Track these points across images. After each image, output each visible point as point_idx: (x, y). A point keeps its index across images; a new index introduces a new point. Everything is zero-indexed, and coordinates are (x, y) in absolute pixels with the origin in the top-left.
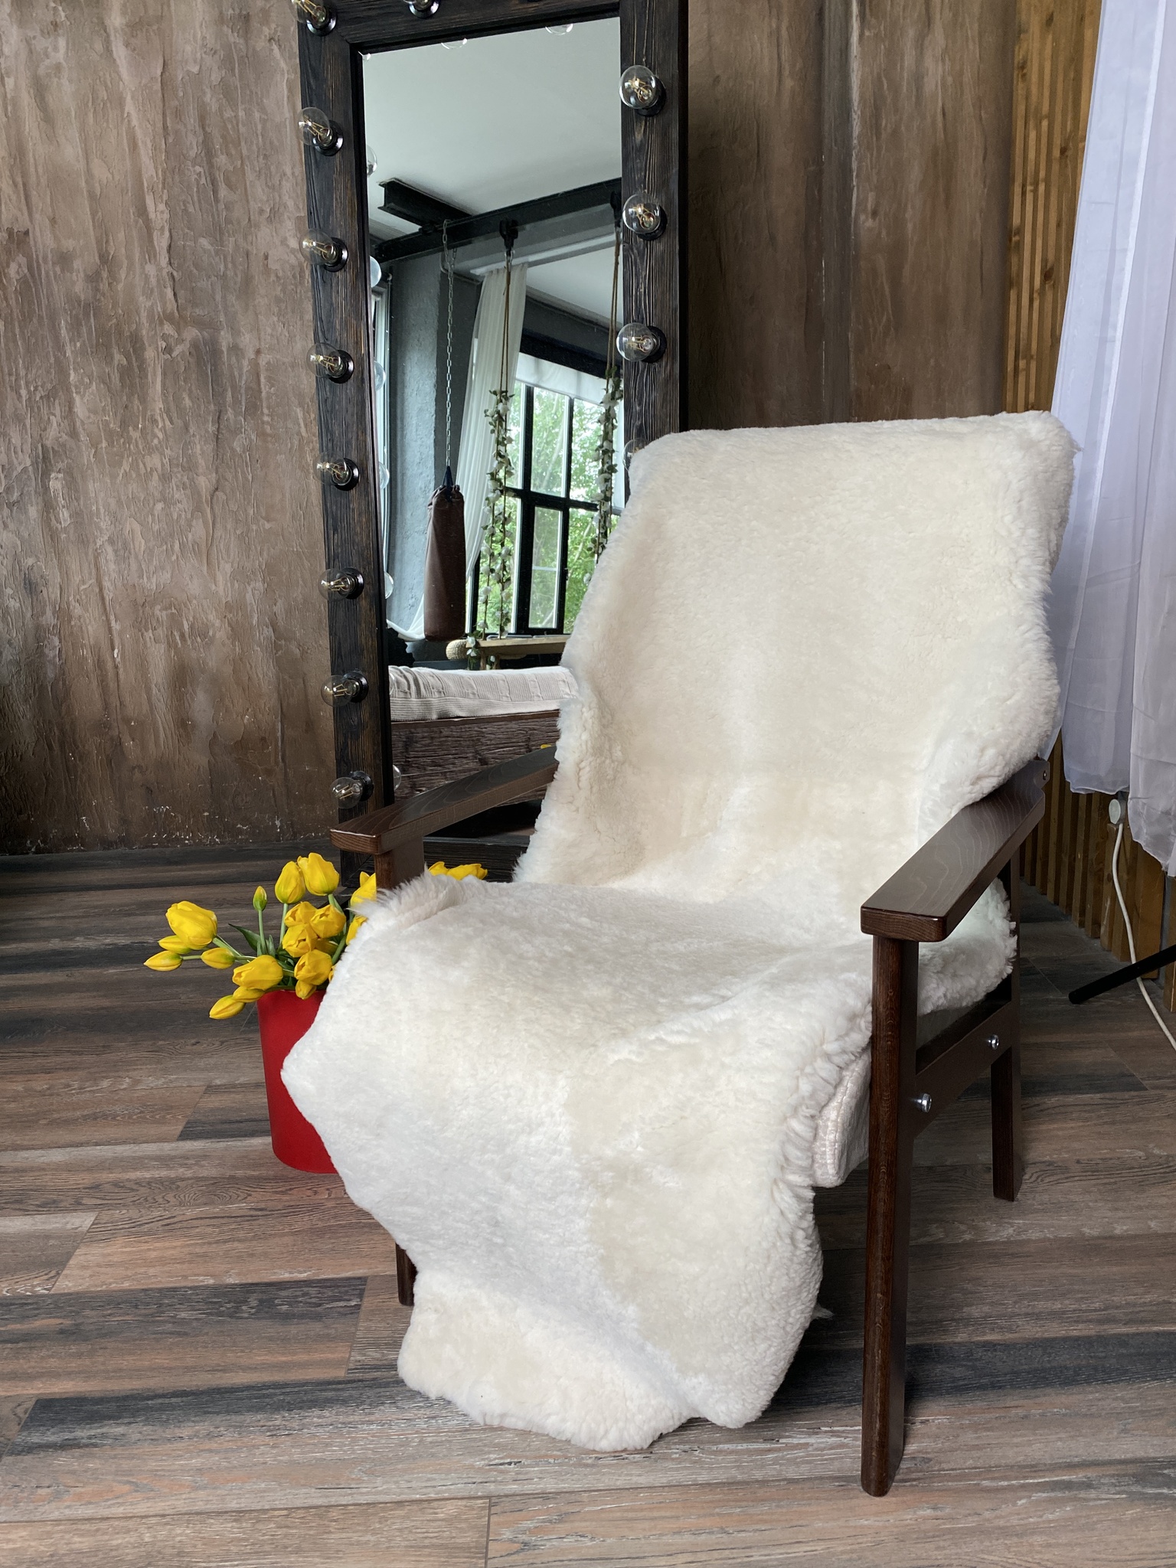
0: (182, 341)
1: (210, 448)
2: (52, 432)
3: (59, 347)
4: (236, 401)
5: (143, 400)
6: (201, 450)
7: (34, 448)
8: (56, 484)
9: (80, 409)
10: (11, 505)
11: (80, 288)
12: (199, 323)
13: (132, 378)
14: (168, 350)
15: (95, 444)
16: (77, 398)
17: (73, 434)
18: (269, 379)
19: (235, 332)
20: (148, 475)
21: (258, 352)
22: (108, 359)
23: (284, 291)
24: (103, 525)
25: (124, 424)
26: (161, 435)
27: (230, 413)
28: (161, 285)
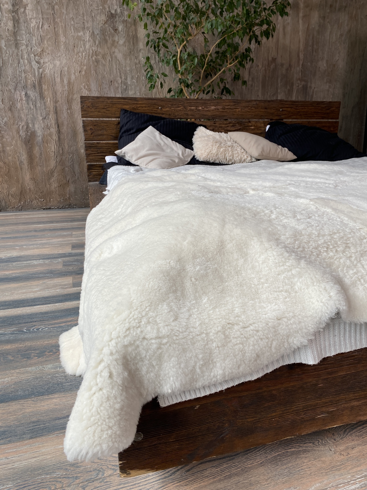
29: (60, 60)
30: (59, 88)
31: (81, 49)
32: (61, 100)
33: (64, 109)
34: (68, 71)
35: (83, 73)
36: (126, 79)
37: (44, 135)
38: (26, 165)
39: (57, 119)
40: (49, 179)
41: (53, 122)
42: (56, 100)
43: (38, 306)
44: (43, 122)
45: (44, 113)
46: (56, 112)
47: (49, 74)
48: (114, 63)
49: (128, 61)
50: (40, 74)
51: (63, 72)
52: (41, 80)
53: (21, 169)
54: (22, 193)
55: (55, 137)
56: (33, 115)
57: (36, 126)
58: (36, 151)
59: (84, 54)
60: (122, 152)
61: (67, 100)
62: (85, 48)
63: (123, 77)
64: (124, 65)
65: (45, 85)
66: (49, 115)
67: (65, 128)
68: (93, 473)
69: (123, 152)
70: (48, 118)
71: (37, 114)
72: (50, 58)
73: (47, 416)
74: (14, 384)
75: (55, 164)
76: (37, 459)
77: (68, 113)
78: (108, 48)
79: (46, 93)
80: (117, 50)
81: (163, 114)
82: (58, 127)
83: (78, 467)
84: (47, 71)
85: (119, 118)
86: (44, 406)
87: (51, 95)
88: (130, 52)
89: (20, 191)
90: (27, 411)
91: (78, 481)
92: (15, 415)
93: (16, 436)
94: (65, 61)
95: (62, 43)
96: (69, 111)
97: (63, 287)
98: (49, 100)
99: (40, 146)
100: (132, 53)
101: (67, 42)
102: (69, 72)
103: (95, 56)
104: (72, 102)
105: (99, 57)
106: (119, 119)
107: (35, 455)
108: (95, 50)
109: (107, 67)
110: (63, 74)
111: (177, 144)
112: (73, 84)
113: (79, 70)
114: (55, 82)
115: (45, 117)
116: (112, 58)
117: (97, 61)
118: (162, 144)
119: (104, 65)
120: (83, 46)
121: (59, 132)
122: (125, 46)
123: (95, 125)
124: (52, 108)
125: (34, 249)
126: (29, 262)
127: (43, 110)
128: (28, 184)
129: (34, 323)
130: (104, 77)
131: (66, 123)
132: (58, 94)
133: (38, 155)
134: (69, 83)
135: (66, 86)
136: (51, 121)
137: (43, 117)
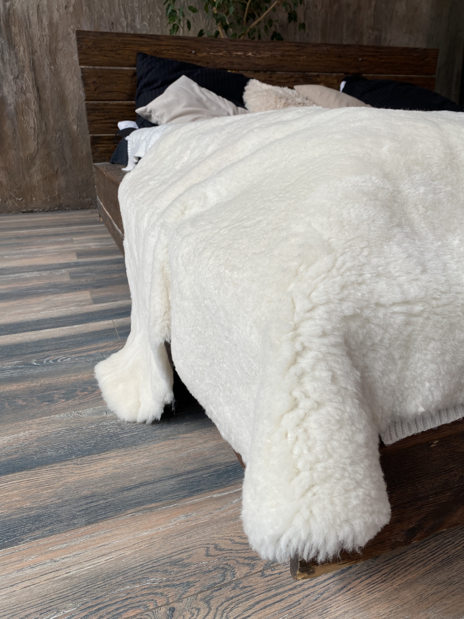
30: (36, 31)
32: (40, 50)
33: (46, 64)
34: (48, 6)
35: (71, 9)
36: (133, 20)
37: (17, 103)
39: (36, 79)
40: (29, 168)
41: (30, 83)
42: (32, 50)
43: (47, 330)
44: (16, 83)
45: (16, 70)
46: (34, 69)
47: (20, 10)
50: (7, 10)
51: (40, 7)
52: (9, 19)
55: (34, 106)
57: (5, 89)
58: (7, 126)
60: (146, 110)
61: (50, 50)
63: (129, 18)
65: (15, 27)
66: (24, 73)
67: (48, 92)
68: (214, 574)
69: (148, 110)
70: (23, 77)
71: (5, 71)
73: (105, 486)
74: (36, 441)
75: (36, 147)
76: (108, 558)
77: (51, 69)
79: (17, 39)
81: (198, 61)
82: (38, 91)
83: (185, 566)
84: (17, 6)
85: (134, 66)
86: (96, 471)
87: (25, 43)
90: (70, 480)
91: (192, 590)
92: (51, 488)
93: (61, 521)
96: (52, 67)
97: (79, 303)
98: (22, 49)
99: (12, 120)
102: (50, 8)
104: (56, 53)
106: (135, 68)
107: (104, 552)
110: (41, 10)
111: (226, 100)
112: (57, 26)
113: (64, 5)
114: (30, 22)
115: (18, 76)
118: (204, 99)
121: (39, 99)
123: (100, 77)
124: (27, 62)
125: (21, 259)
126: (18, 275)
127: (13, 65)
129: (47, 353)
130: (101, 17)
131: (48, 85)
132: (36, 40)
133: (10, 133)
134: (51, 24)
135: (47, 29)
136: (26, 81)
137: (14, 75)
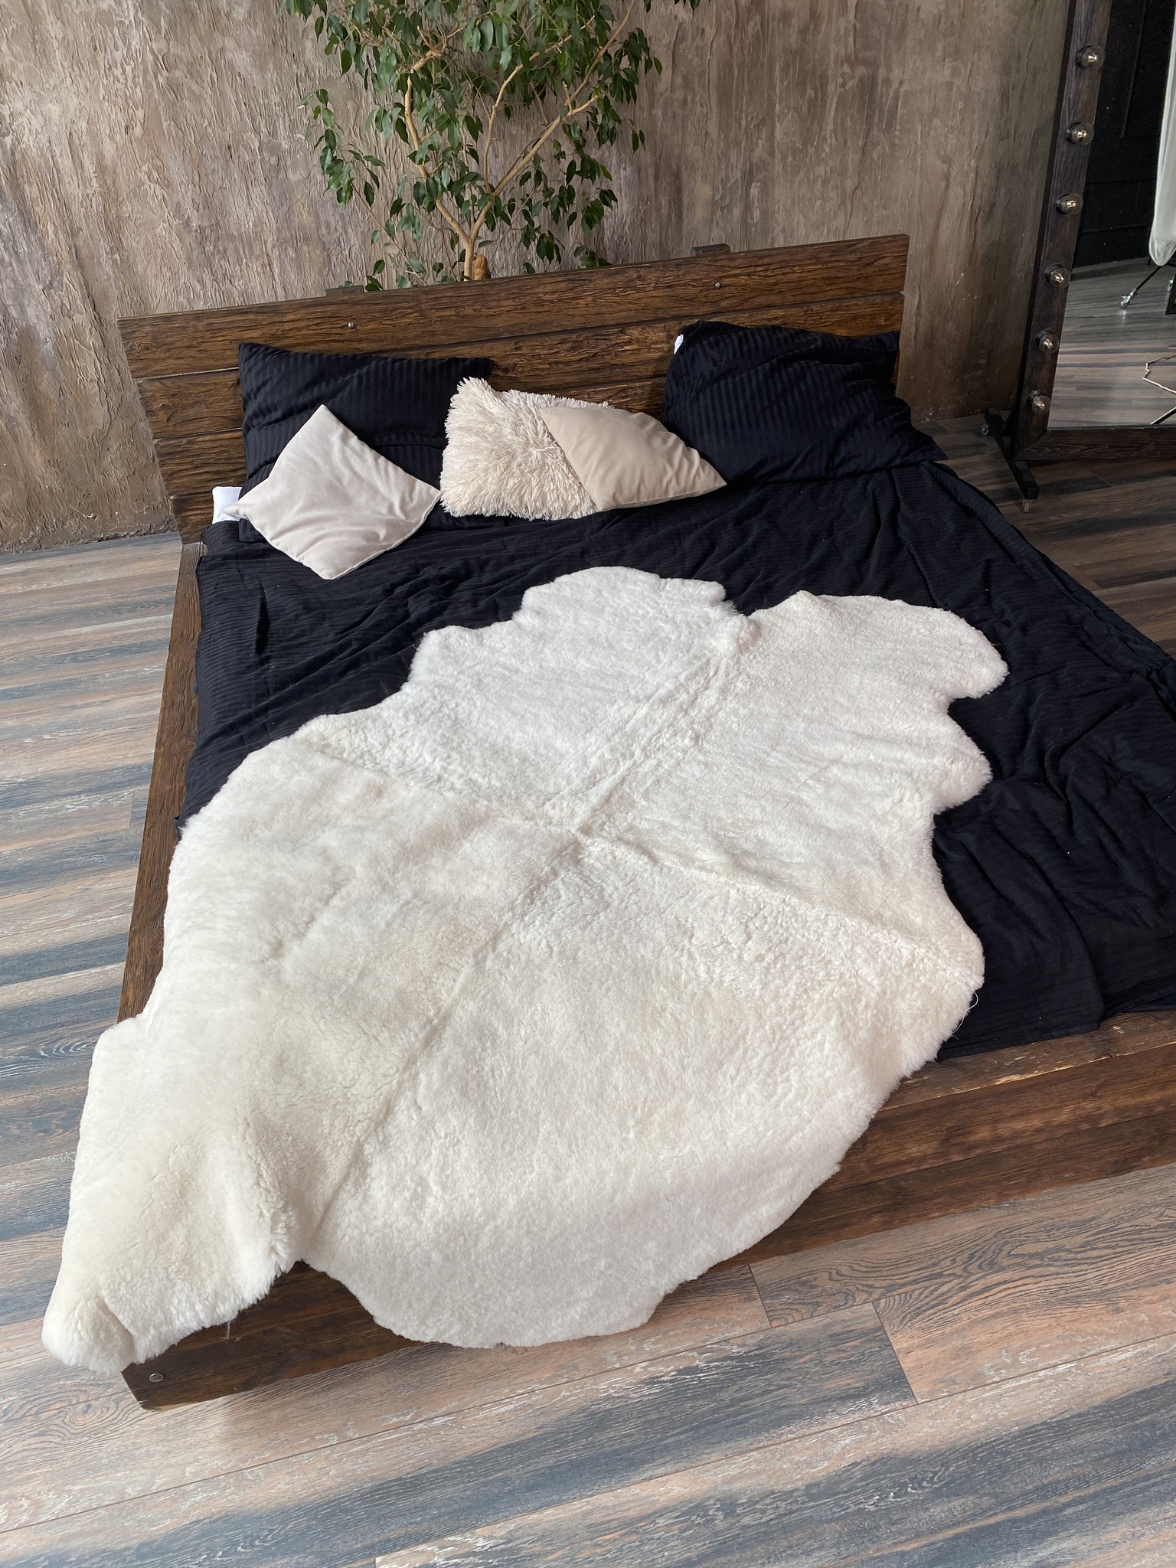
0: (852, 77)
1: (857, 157)
2: (758, 152)
3: (772, 86)
4: (881, 121)
5: (820, 125)
6: (852, 159)
7: (744, 163)
8: (754, 191)
9: (778, 134)
10: (722, 209)
11: (794, 39)
12: (867, 63)
13: (815, 108)
14: (844, 85)
15: (784, 159)
16: (778, 124)
17: (772, 154)
18: (904, 102)
19: (889, 69)
20: (815, 181)
21: (901, 83)
22: (803, 92)
23: (925, 35)
24: (780, 219)
25: (805, 143)
26: (828, 150)
27: (875, 132)
28: (847, 34)
29: (59, 101)
30: (73, 189)
31: (118, 55)
32: (88, 225)
33: (103, 252)
34: (90, 132)
35: (138, 131)
36: (273, 134)
37: (57, 336)
38: (25, 428)
39: (86, 283)
40: (98, 458)
41: (77, 294)
42: (71, 229)
43: (70, 975)
44: (48, 297)
45: (45, 272)
46: (79, 263)
48: (227, 88)
49: (271, 75)
50: (9, 154)
51: (75, 136)
52: (16, 171)
53: (15, 439)
54: (32, 502)
55: (91, 339)
56: (15, 281)
57: (31, 312)
58: (46, 383)
59: (128, 69)
61: (106, 223)
62: (129, 49)
63: (264, 130)
64: (260, 88)
65: (30, 185)
66: (62, 275)
67: (115, 307)
70: (61, 283)
71: (25, 277)
72: (29, 96)
75: (108, 416)
77: (114, 261)
78: (201, 39)
79: (39, 209)
80: (229, 43)
82: (95, 309)
84: (28, 141)
87: (55, 216)
88: (274, 43)
89: (25, 500)
94: (76, 100)
95: (56, 44)
96: (117, 256)
98: (50, 228)
99: (54, 370)
100: (281, 43)
101: (71, 37)
102: (94, 135)
103: (165, 72)
104: (120, 227)
105: (178, 74)
108: (160, 51)
109: (209, 101)
110: (77, 142)
112: (115, 172)
113: (123, 125)
114: (58, 172)
115: (51, 283)
116: (217, 70)
117: (174, 87)
118: (346, 477)
119: (198, 98)
120: (120, 44)
121: (100, 322)
122: (256, 24)
123: (174, 396)
124: (65, 254)
126: (57, 803)
127: (39, 263)
128: (43, 478)
130: (203, 137)
131: (114, 293)
132: (75, 207)
133: (53, 395)
134: (101, 169)
135: (94, 180)
136: (68, 292)
137: (44, 282)
